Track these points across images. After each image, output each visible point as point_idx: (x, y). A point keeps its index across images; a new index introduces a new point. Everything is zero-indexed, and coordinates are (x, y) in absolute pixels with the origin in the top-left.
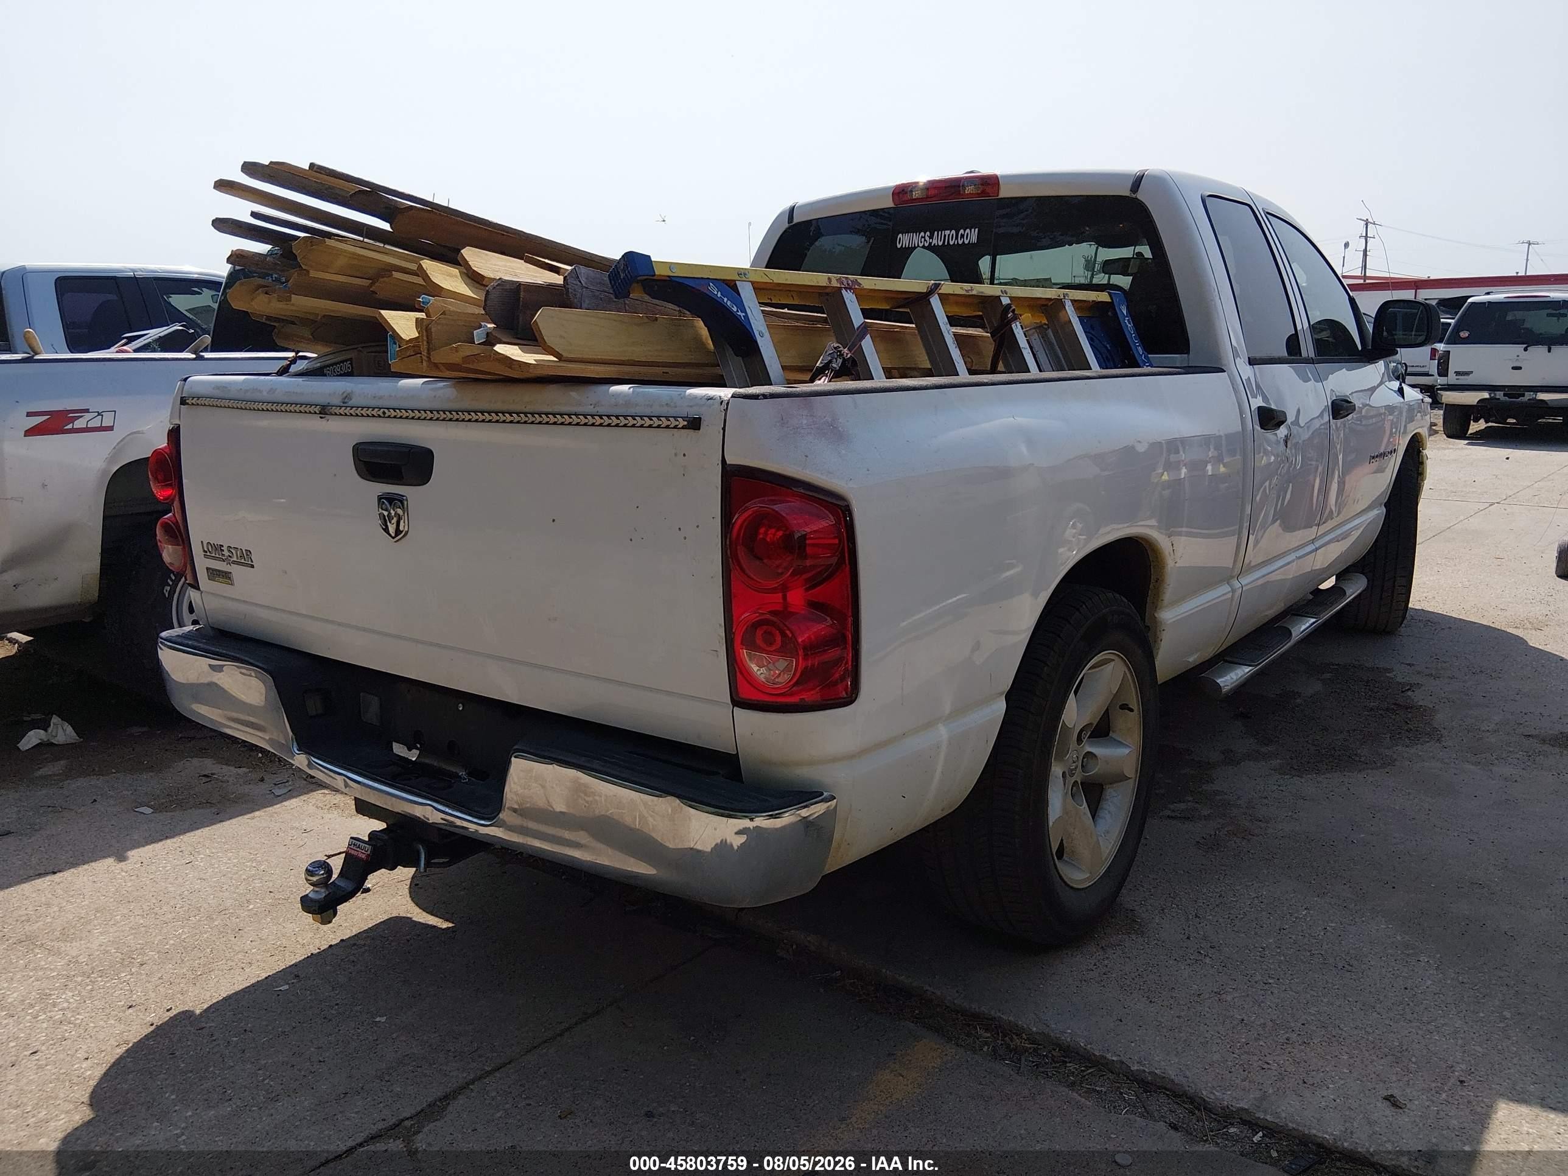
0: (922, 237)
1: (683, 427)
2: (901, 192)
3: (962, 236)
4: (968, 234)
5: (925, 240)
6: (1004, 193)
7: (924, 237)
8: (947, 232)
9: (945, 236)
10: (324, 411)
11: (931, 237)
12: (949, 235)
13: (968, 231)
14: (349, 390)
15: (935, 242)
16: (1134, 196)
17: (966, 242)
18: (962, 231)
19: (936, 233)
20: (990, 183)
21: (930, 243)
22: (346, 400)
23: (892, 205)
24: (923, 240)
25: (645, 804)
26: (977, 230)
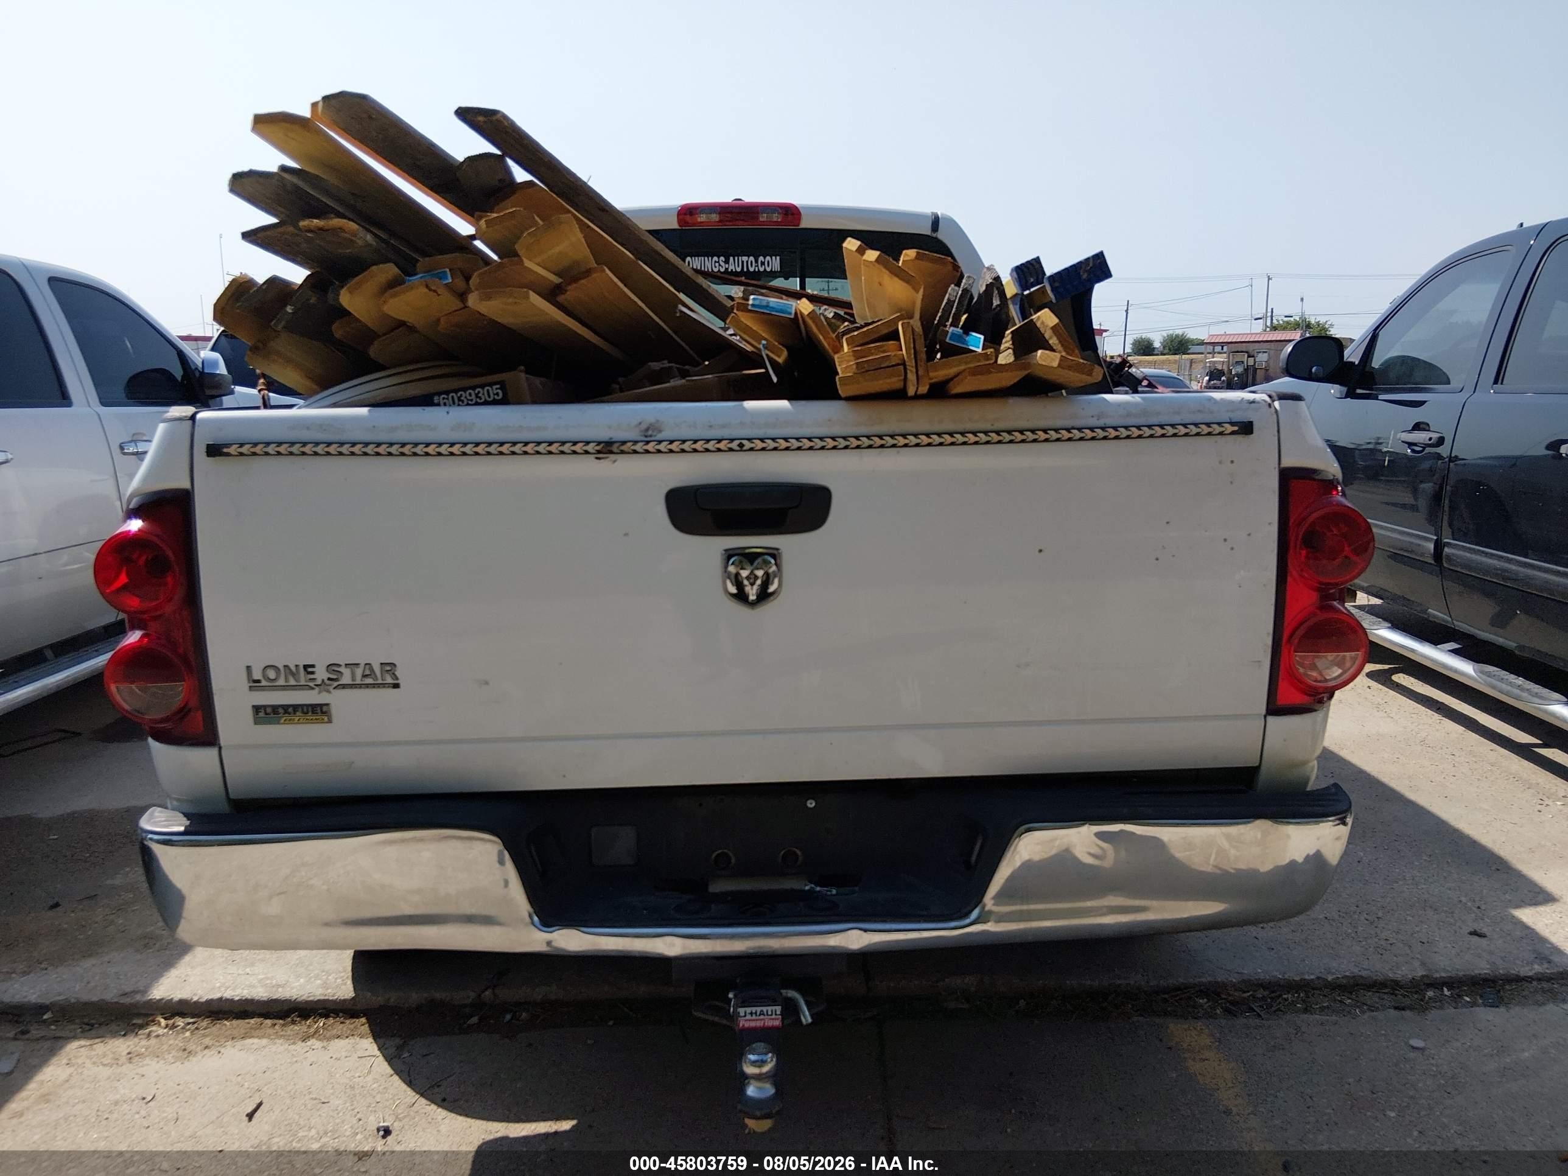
0: (715, 262)
1: (1233, 433)
2: (687, 212)
3: (763, 263)
4: (768, 262)
5: (720, 265)
6: (804, 224)
7: (718, 262)
8: (745, 259)
9: (743, 262)
10: (607, 448)
11: (727, 262)
12: (747, 262)
13: (768, 258)
14: (650, 419)
15: (731, 268)
16: (934, 235)
17: (768, 269)
18: (761, 258)
19: (731, 258)
20: (790, 212)
21: (727, 269)
22: (650, 432)
23: (676, 226)
24: (717, 264)
25: (1228, 837)
26: (778, 258)
